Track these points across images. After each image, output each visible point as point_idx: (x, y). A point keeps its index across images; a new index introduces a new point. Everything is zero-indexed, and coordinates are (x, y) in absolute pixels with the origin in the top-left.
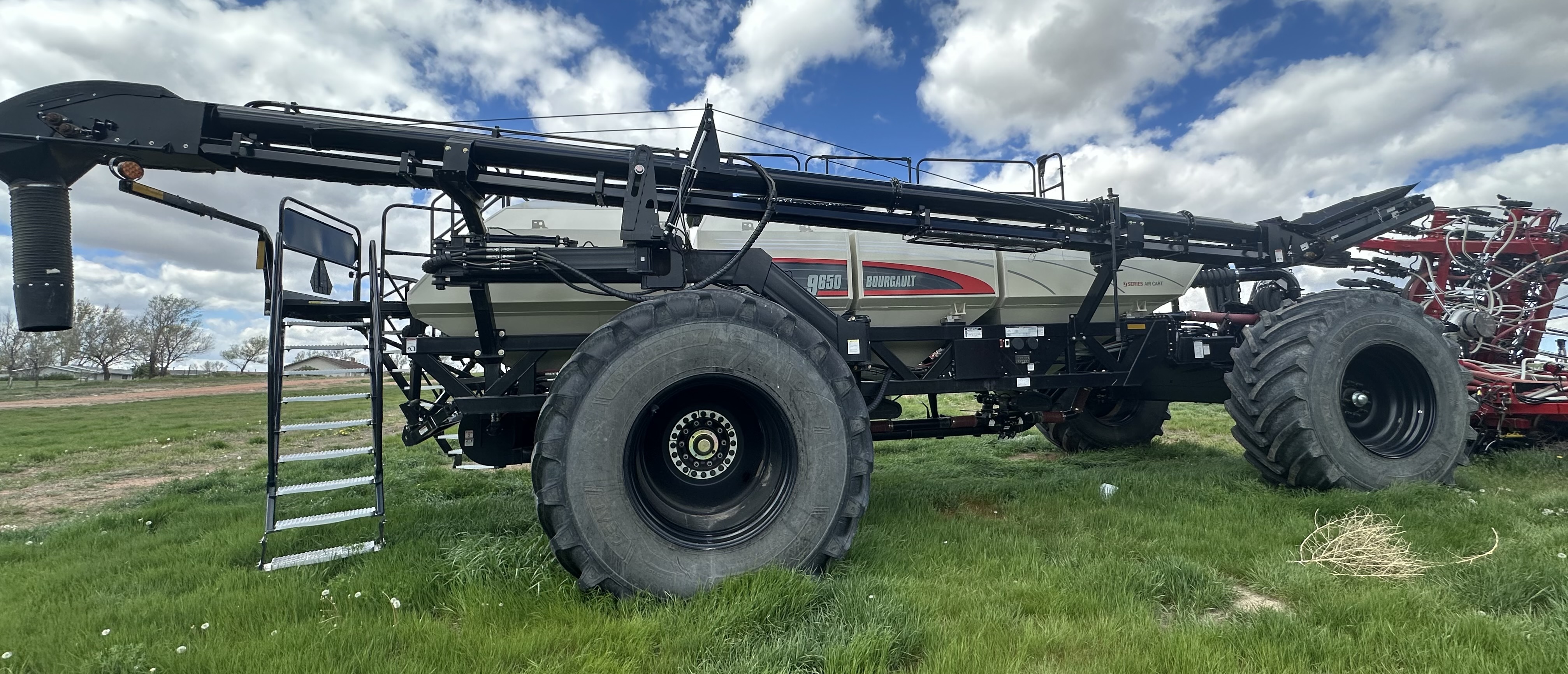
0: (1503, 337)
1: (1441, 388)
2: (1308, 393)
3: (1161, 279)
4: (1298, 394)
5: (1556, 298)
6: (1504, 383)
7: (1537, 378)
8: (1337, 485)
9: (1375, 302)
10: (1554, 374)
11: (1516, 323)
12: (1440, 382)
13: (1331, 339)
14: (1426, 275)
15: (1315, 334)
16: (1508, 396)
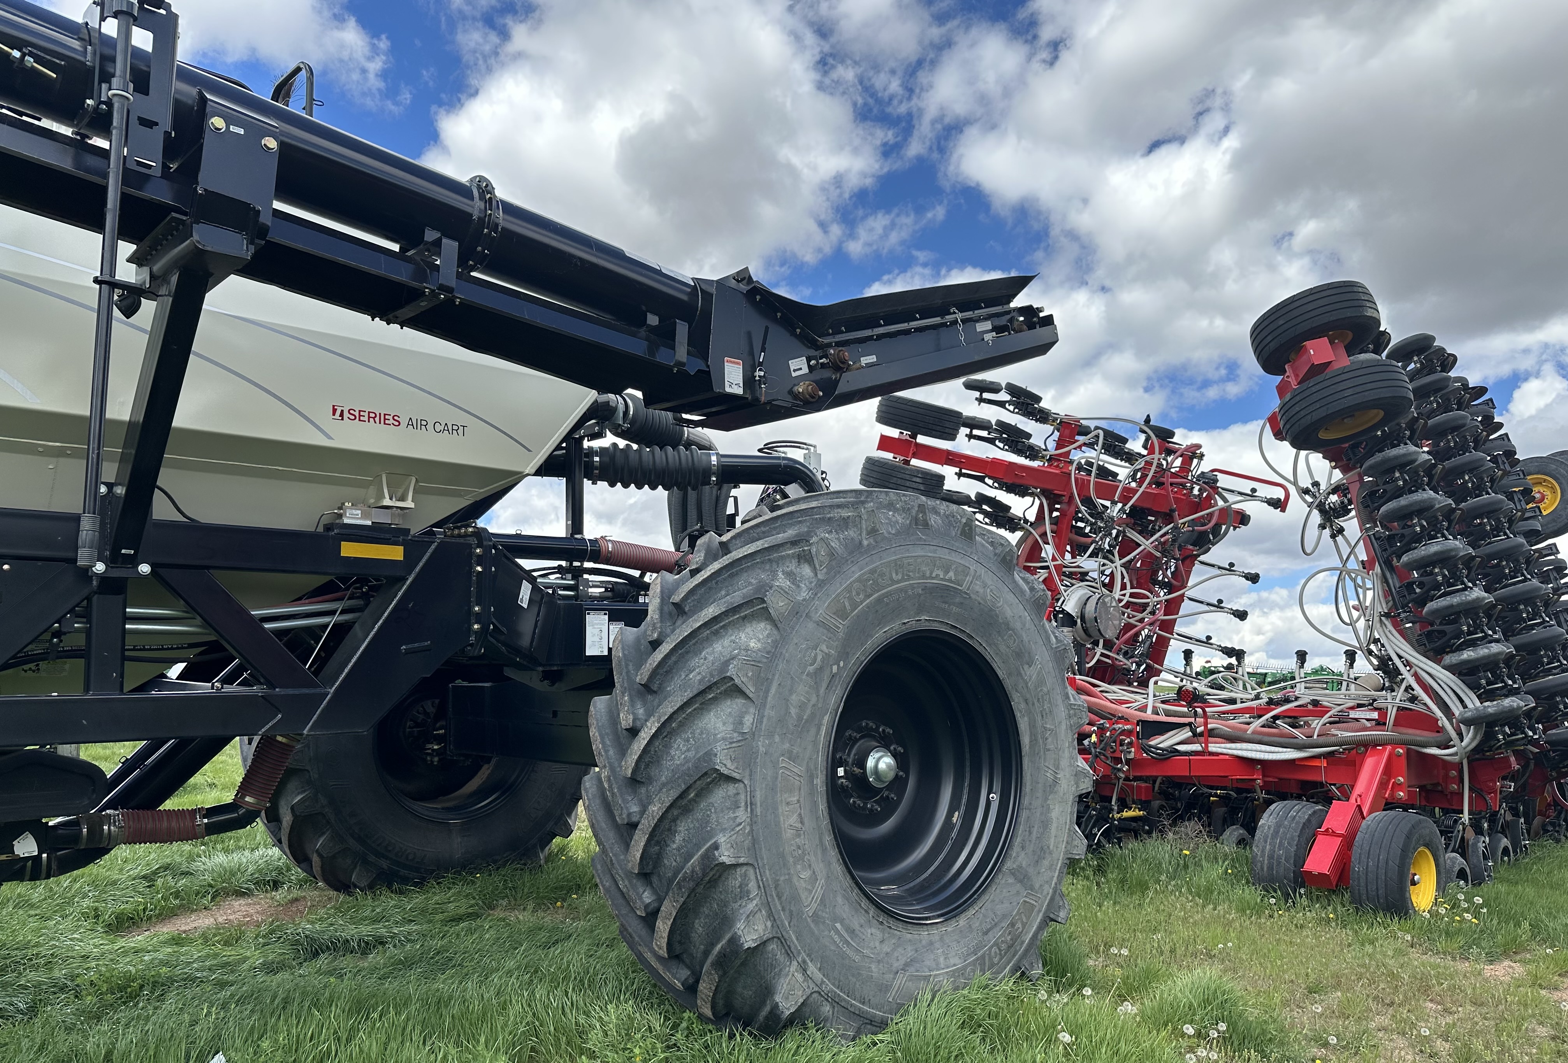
0: (1126, 642)
1: (1034, 741)
2: (748, 758)
3: (461, 418)
4: (725, 764)
5: (1190, 584)
6: (1124, 719)
7: (1165, 711)
8: (798, 1019)
9: (926, 525)
10: (1189, 705)
11: (1141, 620)
12: (1032, 726)
13: (821, 610)
14: (1041, 530)
15: (782, 591)
16: (1130, 744)
